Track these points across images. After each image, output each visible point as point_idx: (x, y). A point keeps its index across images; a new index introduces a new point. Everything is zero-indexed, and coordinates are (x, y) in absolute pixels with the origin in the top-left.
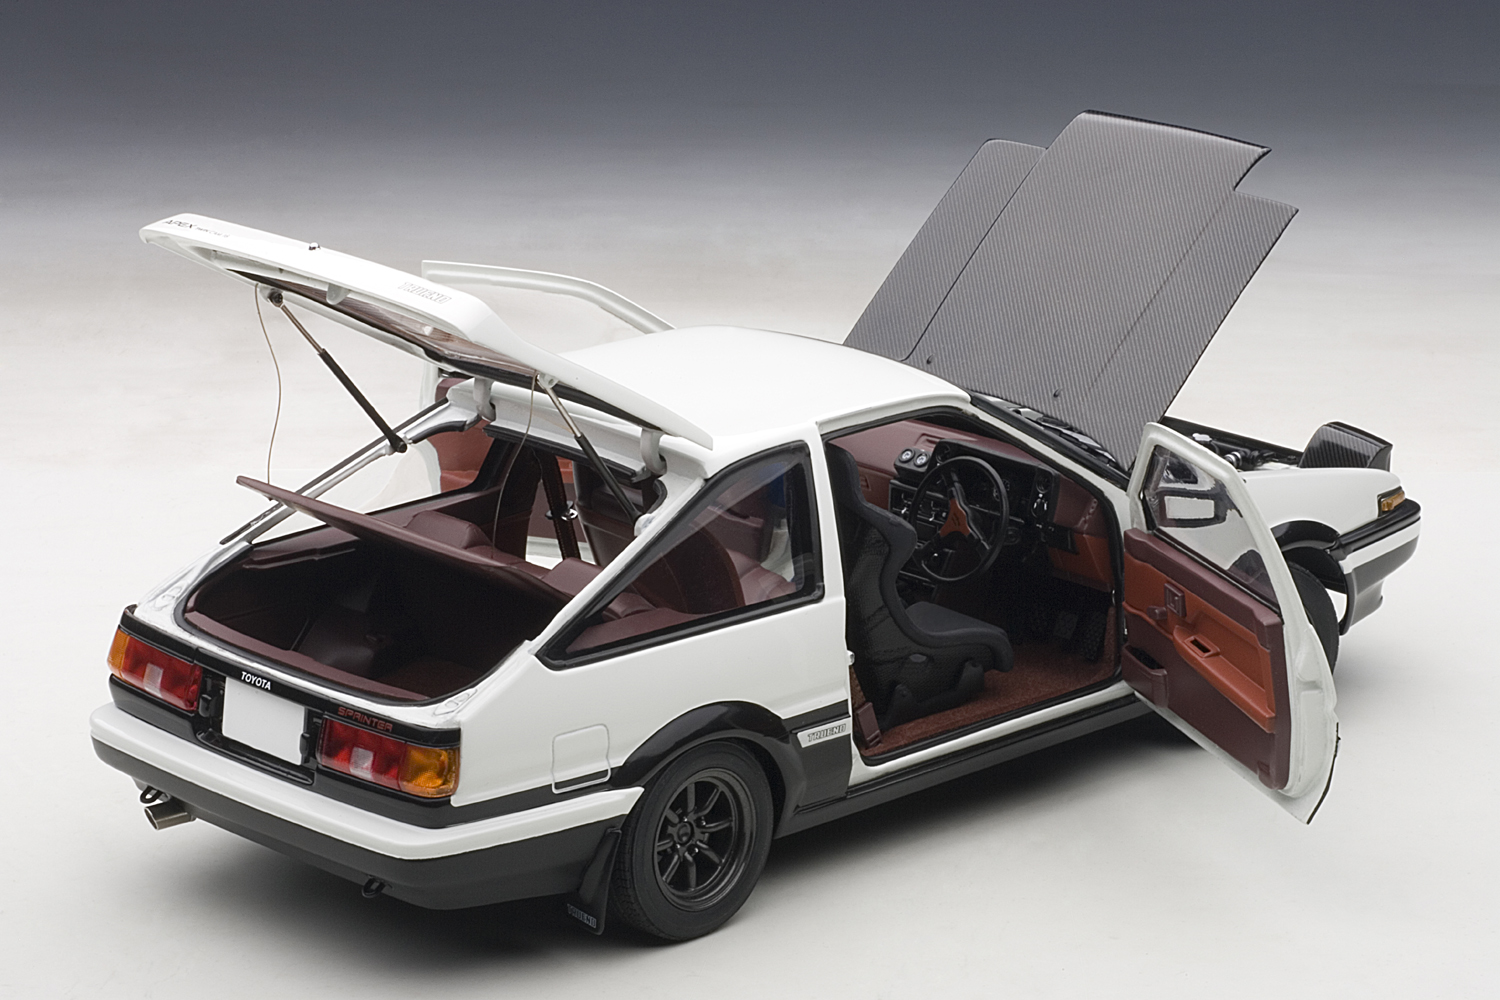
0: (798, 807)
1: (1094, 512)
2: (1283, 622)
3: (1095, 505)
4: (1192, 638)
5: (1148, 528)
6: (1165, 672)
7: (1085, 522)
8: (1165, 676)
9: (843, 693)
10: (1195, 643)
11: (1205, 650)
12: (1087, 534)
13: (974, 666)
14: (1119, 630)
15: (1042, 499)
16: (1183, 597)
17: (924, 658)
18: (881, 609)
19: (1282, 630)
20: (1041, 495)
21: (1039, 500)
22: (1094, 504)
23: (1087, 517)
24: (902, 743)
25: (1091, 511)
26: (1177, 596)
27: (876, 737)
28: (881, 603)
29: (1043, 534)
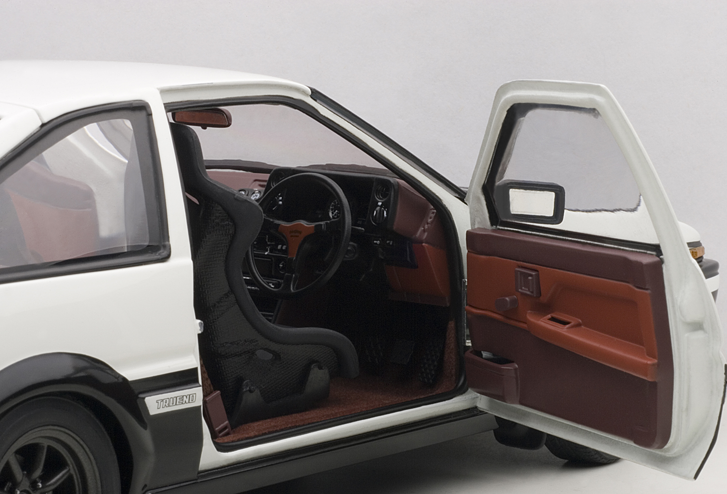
0: (146, 486)
1: (432, 222)
2: (662, 262)
3: (433, 215)
4: (549, 316)
5: (492, 224)
6: (517, 366)
7: (424, 231)
8: (516, 369)
9: (192, 361)
10: (553, 319)
11: (565, 323)
12: (426, 243)
13: (320, 368)
14: (460, 342)
15: (381, 206)
16: (538, 276)
17: (270, 356)
18: (227, 295)
19: (661, 269)
20: (380, 204)
21: (378, 208)
22: (432, 213)
23: (426, 227)
24: (252, 434)
25: (430, 220)
26: (531, 275)
27: (225, 428)
28: (227, 289)
29: (380, 249)
